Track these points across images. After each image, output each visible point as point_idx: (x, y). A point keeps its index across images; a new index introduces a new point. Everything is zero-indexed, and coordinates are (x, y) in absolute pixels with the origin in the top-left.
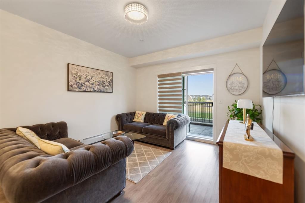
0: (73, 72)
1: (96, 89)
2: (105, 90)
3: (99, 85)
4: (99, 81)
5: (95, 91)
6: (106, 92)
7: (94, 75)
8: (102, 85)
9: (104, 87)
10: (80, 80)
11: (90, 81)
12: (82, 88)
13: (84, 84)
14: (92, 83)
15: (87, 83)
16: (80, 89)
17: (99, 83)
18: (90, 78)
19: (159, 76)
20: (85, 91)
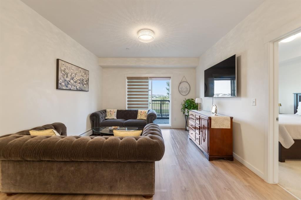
0: (62, 69)
1: (78, 87)
2: (84, 89)
3: (80, 83)
4: (80, 79)
5: (77, 89)
6: (85, 91)
7: (77, 72)
8: (82, 83)
9: (83, 85)
10: (67, 77)
11: (74, 79)
12: (69, 86)
13: (70, 82)
14: (75, 81)
15: (72, 81)
16: (67, 87)
17: (80, 82)
18: (74, 76)
19: (128, 78)
20: (70, 90)
